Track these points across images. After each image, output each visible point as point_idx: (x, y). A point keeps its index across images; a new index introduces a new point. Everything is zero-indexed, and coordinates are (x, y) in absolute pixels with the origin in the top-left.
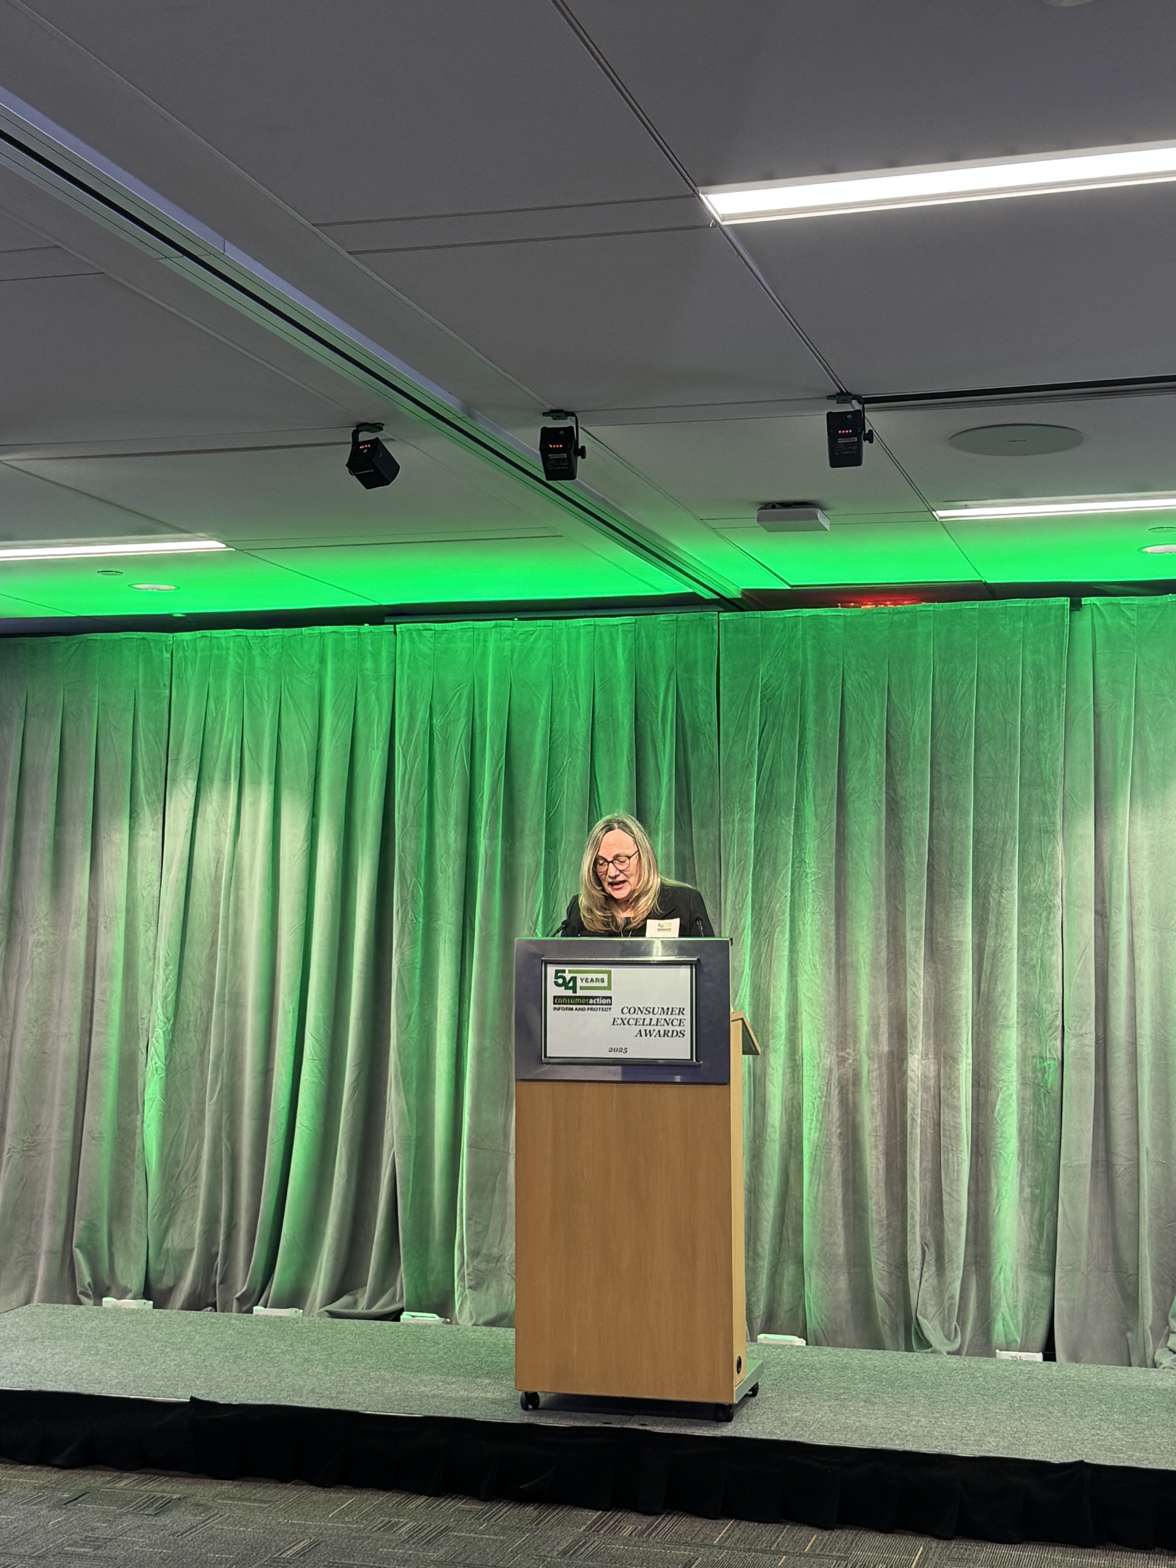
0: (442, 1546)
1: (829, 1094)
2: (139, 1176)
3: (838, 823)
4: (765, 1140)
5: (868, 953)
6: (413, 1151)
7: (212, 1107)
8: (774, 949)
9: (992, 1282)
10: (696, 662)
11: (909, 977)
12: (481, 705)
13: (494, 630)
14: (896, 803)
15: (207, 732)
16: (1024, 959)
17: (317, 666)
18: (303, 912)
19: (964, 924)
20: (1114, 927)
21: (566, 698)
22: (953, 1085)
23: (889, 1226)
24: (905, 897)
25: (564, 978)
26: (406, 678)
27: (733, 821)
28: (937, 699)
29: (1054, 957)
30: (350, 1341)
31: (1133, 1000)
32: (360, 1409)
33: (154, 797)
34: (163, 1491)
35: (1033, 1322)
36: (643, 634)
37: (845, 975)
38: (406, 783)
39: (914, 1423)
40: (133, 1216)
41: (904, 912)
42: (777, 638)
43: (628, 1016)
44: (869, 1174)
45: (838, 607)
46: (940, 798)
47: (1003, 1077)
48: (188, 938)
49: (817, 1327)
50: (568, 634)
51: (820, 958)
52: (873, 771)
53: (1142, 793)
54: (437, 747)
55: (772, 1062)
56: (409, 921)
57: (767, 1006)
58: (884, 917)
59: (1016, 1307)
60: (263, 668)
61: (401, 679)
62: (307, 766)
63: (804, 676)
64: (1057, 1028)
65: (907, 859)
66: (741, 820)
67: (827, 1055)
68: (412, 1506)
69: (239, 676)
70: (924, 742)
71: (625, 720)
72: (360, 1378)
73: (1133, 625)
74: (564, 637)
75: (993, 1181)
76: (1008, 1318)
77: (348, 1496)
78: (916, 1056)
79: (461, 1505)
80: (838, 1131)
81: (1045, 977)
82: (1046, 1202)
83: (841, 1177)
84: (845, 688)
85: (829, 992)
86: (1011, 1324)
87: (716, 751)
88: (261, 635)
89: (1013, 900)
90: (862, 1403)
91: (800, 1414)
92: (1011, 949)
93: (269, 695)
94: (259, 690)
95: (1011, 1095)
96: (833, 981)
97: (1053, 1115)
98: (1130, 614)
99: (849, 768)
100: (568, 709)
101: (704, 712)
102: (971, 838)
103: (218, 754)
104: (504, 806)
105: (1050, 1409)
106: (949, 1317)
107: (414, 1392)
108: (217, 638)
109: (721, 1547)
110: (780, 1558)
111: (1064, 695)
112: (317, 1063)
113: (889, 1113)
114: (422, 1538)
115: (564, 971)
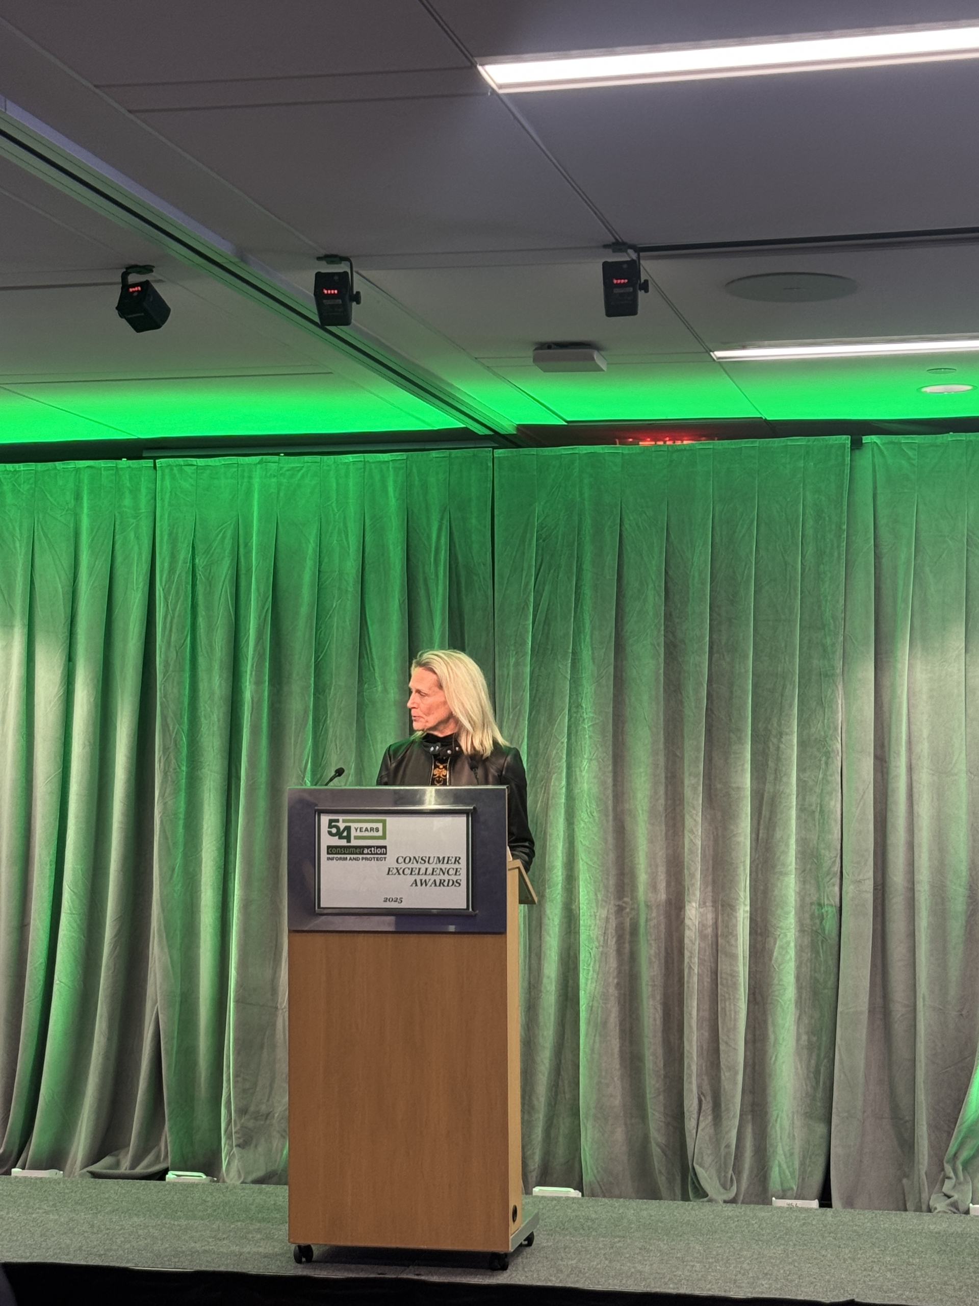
1: (606, 944)
3: (616, 667)
4: (541, 991)
5: (646, 800)
6: (177, 1007)
8: (551, 796)
9: (769, 1129)
10: (470, 500)
11: (687, 823)
12: (246, 545)
13: (259, 466)
14: (675, 646)
16: (803, 805)
17: (73, 502)
18: (59, 760)
19: (743, 770)
20: (893, 773)
21: (335, 537)
22: (730, 933)
23: (666, 1076)
24: (683, 743)
25: (338, 828)
26: (166, 516)
27: (508, 665)
28: (717, 540)
29: (832, 803)
30: (115, 1200)
31: (911, 846)
35: (809, 1169)
36: (415, 470)
37: (623, 822)
38: (168, 625)
39: (688, 1267)
41: (682, 758)
42: (553, 475)
43: (403, 866)
44: (646, 1023)
45: (617, 444)
46: (720, 641)
47: (782, 924)
49: (593, 1178)
50: (337, 470)
51: (597, 805)
52: (651, 613)
53: (920, 637)
54: (200, 589)
55: (548, 912)
56: (171, 770)
57: (544, 855)
58: (662, 763)
59: (792, 1154)
60: (13, 505)
61: (162, 516)
62: (62, 607)
63: (581, 516)
64: (835, 874)
65: (686, 704)
66: (517, 664)
67: (604, 903)
70: (703, 583)
71: (397, 562)
72: (127, 1235)
73: (913, 465)
74: (332, 473)
75: (771, 1029)
76: (784, 1166)
78: (694, 904)
80: (616, 981)
81: (823, 823)
82: (823, 1049)
83: (617, 1028)
84: (623, 529)
85: (606, 842)
86: (787, 1172)
87: (490, 592)
88: (12, 469)
89: (793, 746)
90: (637, 1251)
91: (575, 1261)
92: (789, 795)
93: (21, 533)
94: (11, 527)
95: (788, 943)
96: (611, 829)
97: (830, 962)
98: (910, 453)
99: (627, 610)
100: (337, 551)
101: (478, 552)
102: (750, 682)
104: (271, 649)
105: (823, 1252)
106: (725, 1167)
107: (184, 1248)
111: (845, 536)
112: (76, 917)
113: (666, 962)
115: (337, 821)
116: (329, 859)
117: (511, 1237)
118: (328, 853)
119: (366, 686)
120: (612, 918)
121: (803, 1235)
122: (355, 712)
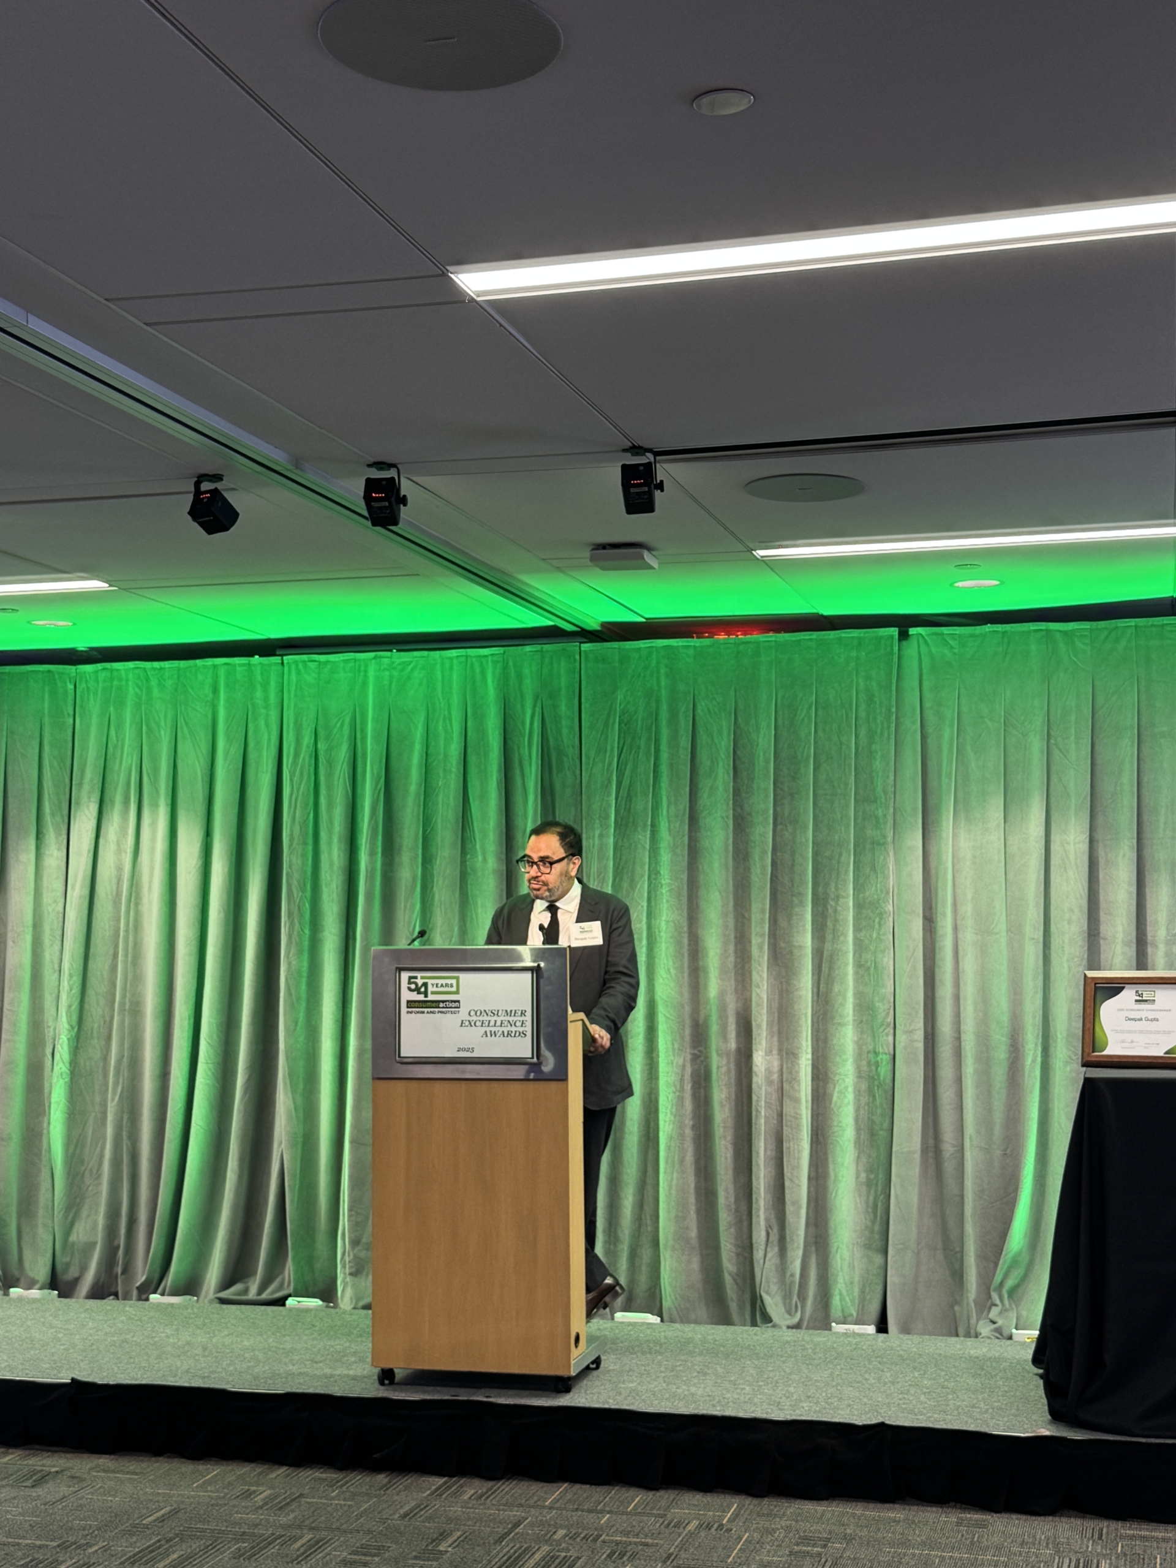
0: (293, 1511)
1: (682, 1090)
2: (45, 1174)
3: (690, 838)
5: (717, 958)
6: (300, 1147)
7: (113, 1109)
9: (830, 1260)
10: (560, 689)
11: (754, 979)
12: (362, 731)
13: (373, 661)
14: (743, 818)
15: (108, 757)
16: (860, 962)
17: (211, 695)
18: (197, 926)
19: (804, 930)
20: (940, 932)
21: (441, 722)
22: (794, 1079)
23: (736, 1210)
24: (750, 906)
25: (416, 984)
26: (292, 706)
27: (594, 837)
28: (780, 723)
29: (886, 960)
30: (233, 1325)
31: (957, 998)
32: (228, 1388)
33: (58, 819)
34: (43, 1465)
35: (868, 1297)
36: (511, 663)
37: (696, 978)
38: (293, 803)
40: (41, 1212)
41: (750, 920)
42: (633, 666)
43: (475, 1018)
44: (718, 1162)
45: (693, 637)
46: (783, 814)
47: (840, 1070)
48: (92, 950)
49: (672, 1305)
50: (443, 664)
51: (674, 963)
52: (721, 789)
53: (963, 808)
54: (322, 770)
56: (295, 933)
58: (732, 925)
59: (852, 1283)
60: (159, 698)
61: (288, 707)
62: (201, 789)
63: (658, 702)
64: (888, 1025)
65: (753, 871)
66: (601, 836)
67: (680, 1053)
68: (273, 1476)
69: (137, 706)
70: (767, 761)
71: (495, 745)
72: (234, 1358)
73: (955, 653)
74: (438, 667)
75: (831, 1167)
76: (845, 1293)
77: (215, 1467)
78: (760, 1053)
80: (691, 1122)
81: (878, 979)
82: (880, 1184)
83: (693, 1167)
84: (696, 713)
85: (681, 995)
86: (847, 1299)
87: (578, 772)
88: (158, 667)
89: (849, 908)
90: (695, 1374)
91: (635, 1384)
92: (847, 952)
93: (166, 724)
94: (157, 718)
95: (846, 1088)
96: (686, 984)
97: (885, 1106)
98: (952, 643)
99: (700, 786)
100: (442, 734)
101: (567, 735)
102: (810, 850)
103: (119, 779)
104: (383, 825)
105: (867, 1376)
106: (790, 1293)
107: (282, 1371)
108: (117, 670)
109: (551, 1508)
110: (604, 1517)
111: (894, 717)
112: (211, 1066)
113: (737, 1106)
114: (276, 1505)
115: (416, 978)
116: (408, 1012)
117: (573, 1362)
118: (408, 1007)
119: (468, 856)
120: (689, 1066)
121: (852, 1359)
122: (458, 880)
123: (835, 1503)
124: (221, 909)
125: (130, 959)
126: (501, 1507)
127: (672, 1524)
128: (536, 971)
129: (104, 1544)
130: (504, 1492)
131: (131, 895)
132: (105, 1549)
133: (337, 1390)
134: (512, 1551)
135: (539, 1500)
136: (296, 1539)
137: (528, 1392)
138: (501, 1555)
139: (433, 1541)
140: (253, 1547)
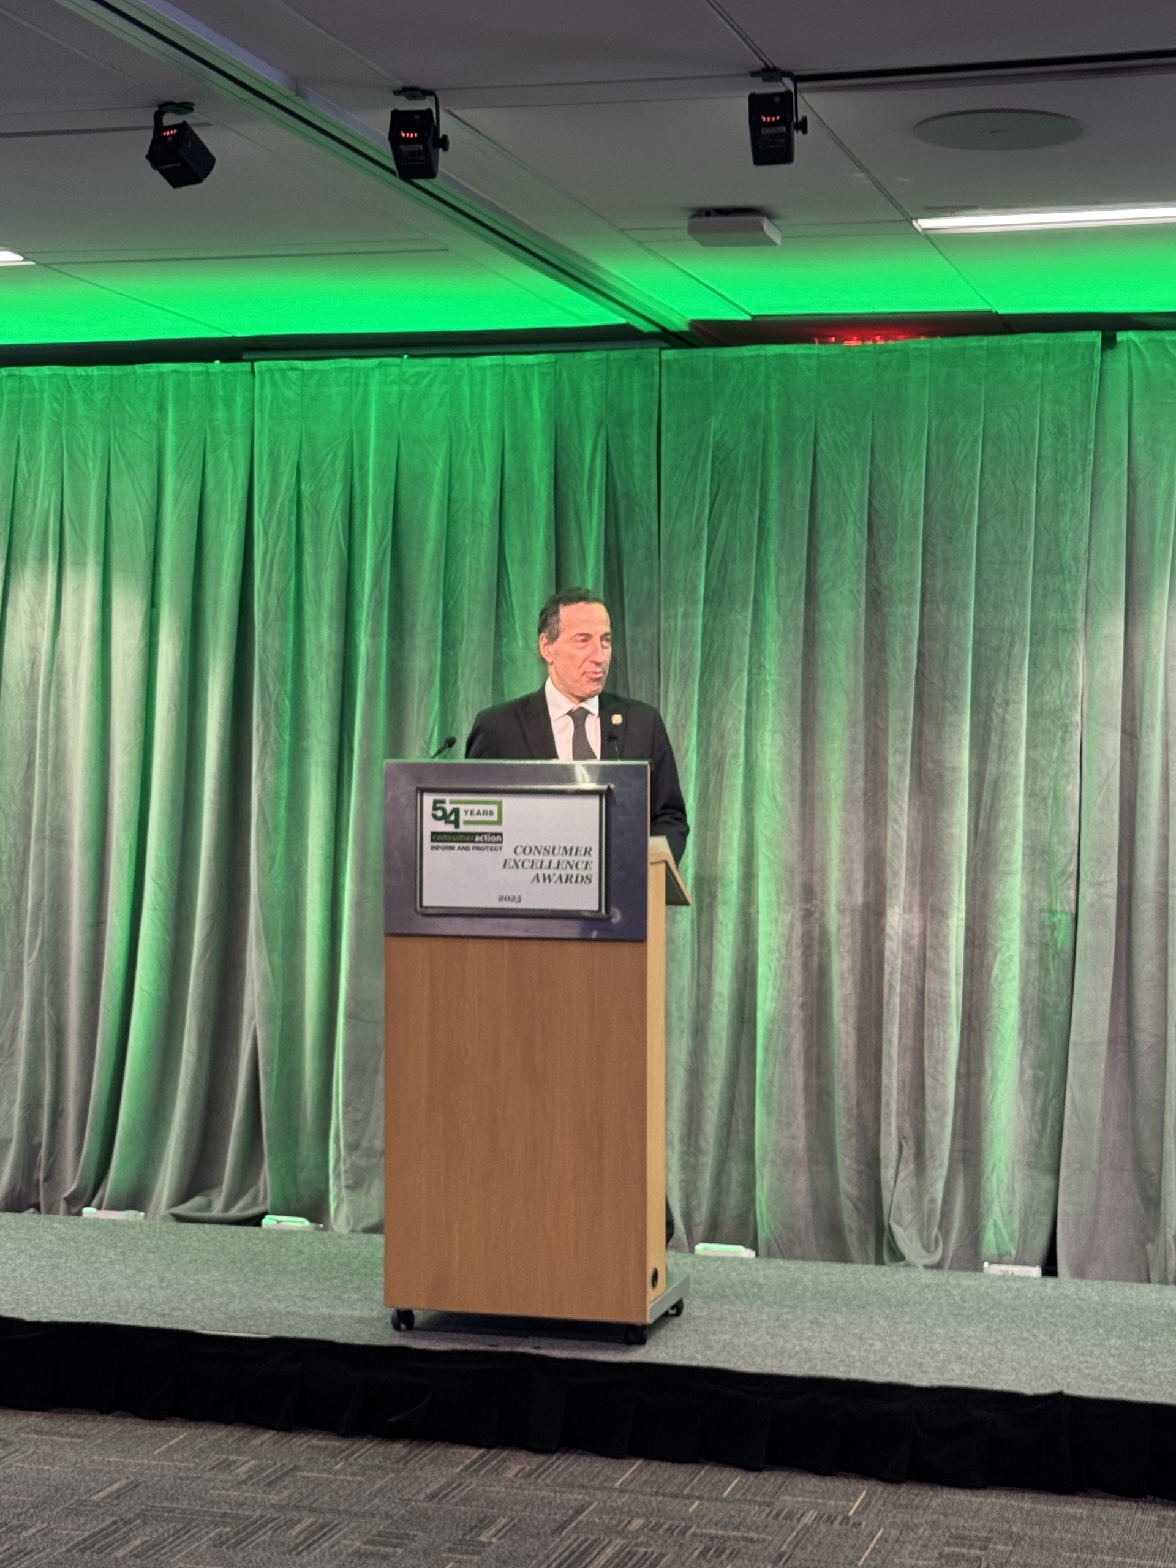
0: (285, 1487)
1: (789, 956)
3: (806, 619)
4: (711, 1011)
5: (841, 782)
6: (278, 1023)
7: (31, 967)
8: (725, 776)
9: (982, 1183)
10: (631, 413)
11: (890, 811)
12: (361, 468)
13: (377, 370)
14: (879, 594)
15: (17, 498)
16: (1033, 790)
17: (155, 414)
18: (140, 727)
19: (960, 747)
20: (1145, 751)
21: (468, 458)
22: (941, 945)
23: (859, 1115)
24: (887, 712)
25: (444, 810)
26: (266, 431)
27: (676, 616)
28: (933, 462)
29: (1069, 788)
30: (195, 1249)
31: (1165, 839)
32: (197, 1329)
35: (1032, 1231)
36: (565, 375)
37: (812, 809)
38: (268, 565)
39: (866, 1346)
41: (886, 731)
42: (733, 383)
43: (522, 857)
44: (836, 1052)
45: (814, 342)
46: (934, 587)
47: (1003, 935)
49: (770, 1236)
50: (471, 376)
51: (781, 787)
52: (850, 553)
54: (306, 520)
55: (721, 916)
56: (272, 739)
57: (715, 849)
58: (861, 738)
59: (1010, 1212)
60: (85, 417)
61: (261, 433)
62: (143, 541)
63: (766, 433)
64: (1071, 874)
65: (891, 665)
66: (686, 615)
67: (788, 907)
68: (256, 1442)
69: (56, 427)
70: (915, 516)
71: (542, 487)
72: (200, 1292)
74: (465, 380)
75: (987, 1060)
76: (1001, 1225)
77: (180, 1430)
78: (897, 909)
79: (316, 1441)
80: (801, 1000)
81: (1058, 812)
82: (1052, 1087)
83: (802, 1059)
84: (818, 448)
85: (792, 832)
86: (1004, 1233)
87: (655, 528)
89: (1021, 716)
90: (808, 1325)
91: (730, 1336)
92: (1017, 777)
93: (95, 453)
94: (83, 445)
95: (1011, 957)
96: (798, 816)
97: (1063, 982)
99: (821, 550)
100: (470, 474)
101: (641, 477)
102: (971, 638)
103: (32, 527)
104: (390, 595)
105: (1035, 1331)
106: (929, 1224)
107: (264, 1309)
108: (29, 378)
109: (622, 1491)
110: (692, 1504)
111: (1091, 457)
112: (160, 914)
113: (862, 979)
114: (263, 1479)
115: (443, 802)
116: (433, 848)
117: (649, 1306)
118: (432, 840)
119: (505, 640)
120: (798, 926)
121: (1013, 1309)
122: (491, 672)
123: (994, 1493)
124: (172, 706)
125: (50, 770)
126: (558, 1489)
127: (783, 1515)
128: (606, 796)
129: (45, 1525)
130: (560, 1469)
131: (50, 684)
132: (45, 1533)
133: (339, 1336)
134: (575, 1545)
135: (606, 1481)
136: (293, 1523)
137: (589, 1343)
138: (560, 1550)
139: (471, 1530)
140: (238, 1533)
